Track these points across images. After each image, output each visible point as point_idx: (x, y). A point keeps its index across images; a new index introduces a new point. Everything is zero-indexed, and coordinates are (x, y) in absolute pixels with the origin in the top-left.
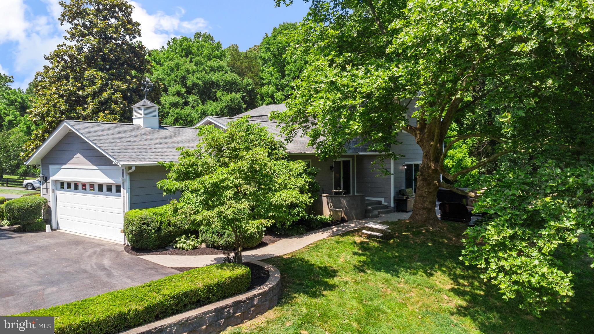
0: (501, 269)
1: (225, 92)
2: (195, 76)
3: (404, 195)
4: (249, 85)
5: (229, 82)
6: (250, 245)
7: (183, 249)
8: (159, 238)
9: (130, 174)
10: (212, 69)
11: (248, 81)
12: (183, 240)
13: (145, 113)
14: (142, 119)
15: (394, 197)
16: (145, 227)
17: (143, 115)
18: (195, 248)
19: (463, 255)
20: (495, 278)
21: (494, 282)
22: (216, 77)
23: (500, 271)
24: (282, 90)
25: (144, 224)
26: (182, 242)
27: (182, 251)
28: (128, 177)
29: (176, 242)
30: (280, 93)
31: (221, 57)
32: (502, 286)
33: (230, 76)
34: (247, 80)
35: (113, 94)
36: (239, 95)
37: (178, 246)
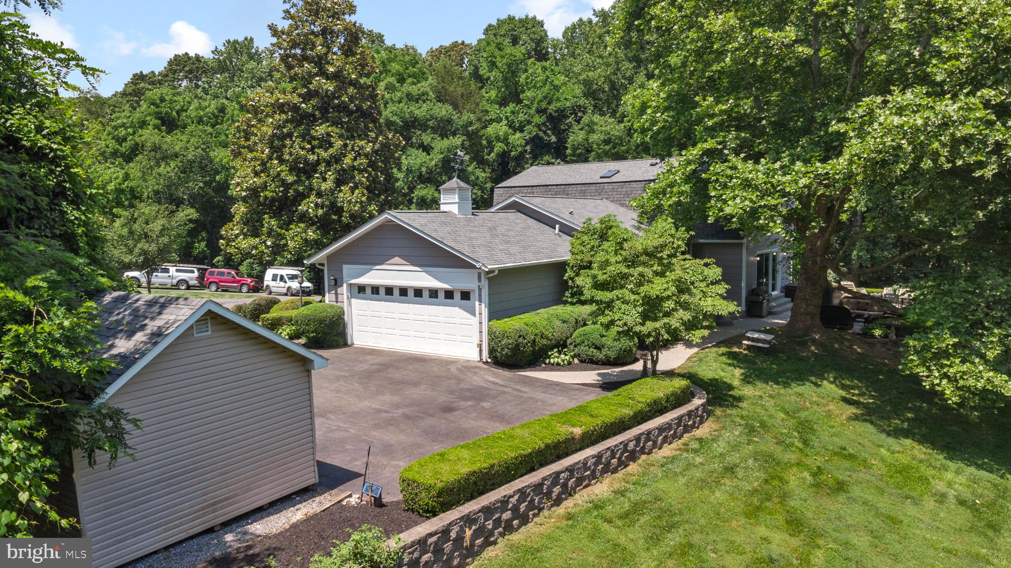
0: (945, 376)
1: (436, 136)
2: (389, 110)
3: (759, 295)
4: (471, 123)
5: (442, 120)
6: (629, 359)
7: (558, 364)
8: (534, 352)
9: (489, 279)
10: (410, 97)
11: (469, 117)
12: (556, 354)
13: (460, 198)
14: (457, 205)
15: (747, 298)
16: (521, 340)
17: (457, 200)
18: (570, 363)
19: (902, 364)
20: (938, 385)
21: (938, 388)
22: (420, 111)
23: (943, 378)
24: (522, 131)
25: (520, 336)
26: (555, 357)
27: (557, 367)
28: (487, 282)
29: (549, 357)
30: (518, 135)
31: (419, 77)
32: (947, 392)
33: (443, 110)
34: (467, 116)
35: (355, 159)
36: (457, 140)
37: (552, 361)
